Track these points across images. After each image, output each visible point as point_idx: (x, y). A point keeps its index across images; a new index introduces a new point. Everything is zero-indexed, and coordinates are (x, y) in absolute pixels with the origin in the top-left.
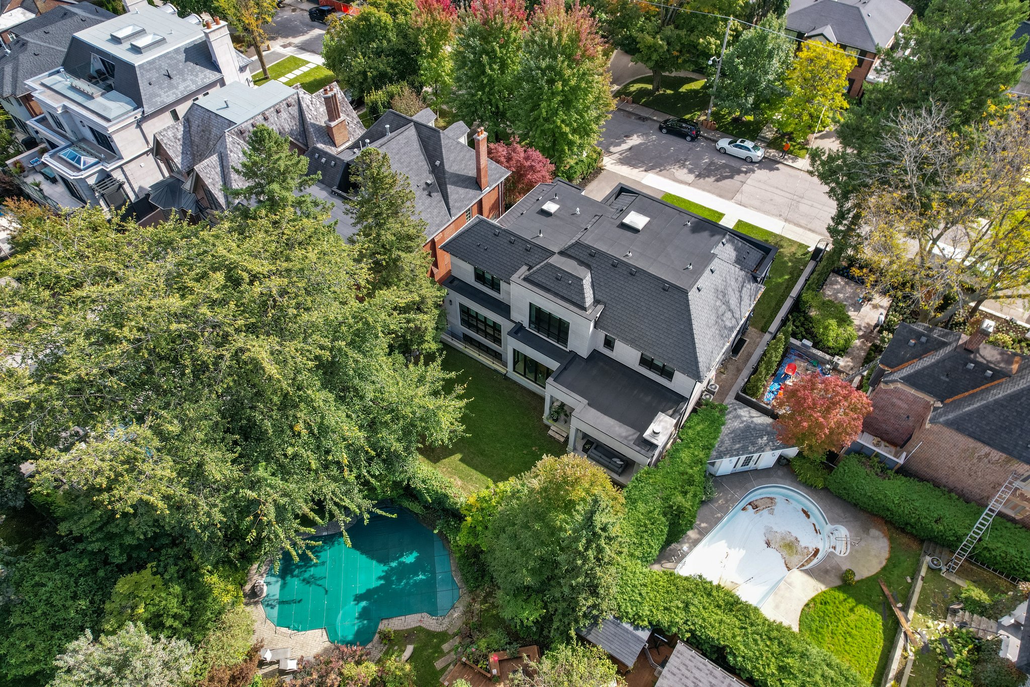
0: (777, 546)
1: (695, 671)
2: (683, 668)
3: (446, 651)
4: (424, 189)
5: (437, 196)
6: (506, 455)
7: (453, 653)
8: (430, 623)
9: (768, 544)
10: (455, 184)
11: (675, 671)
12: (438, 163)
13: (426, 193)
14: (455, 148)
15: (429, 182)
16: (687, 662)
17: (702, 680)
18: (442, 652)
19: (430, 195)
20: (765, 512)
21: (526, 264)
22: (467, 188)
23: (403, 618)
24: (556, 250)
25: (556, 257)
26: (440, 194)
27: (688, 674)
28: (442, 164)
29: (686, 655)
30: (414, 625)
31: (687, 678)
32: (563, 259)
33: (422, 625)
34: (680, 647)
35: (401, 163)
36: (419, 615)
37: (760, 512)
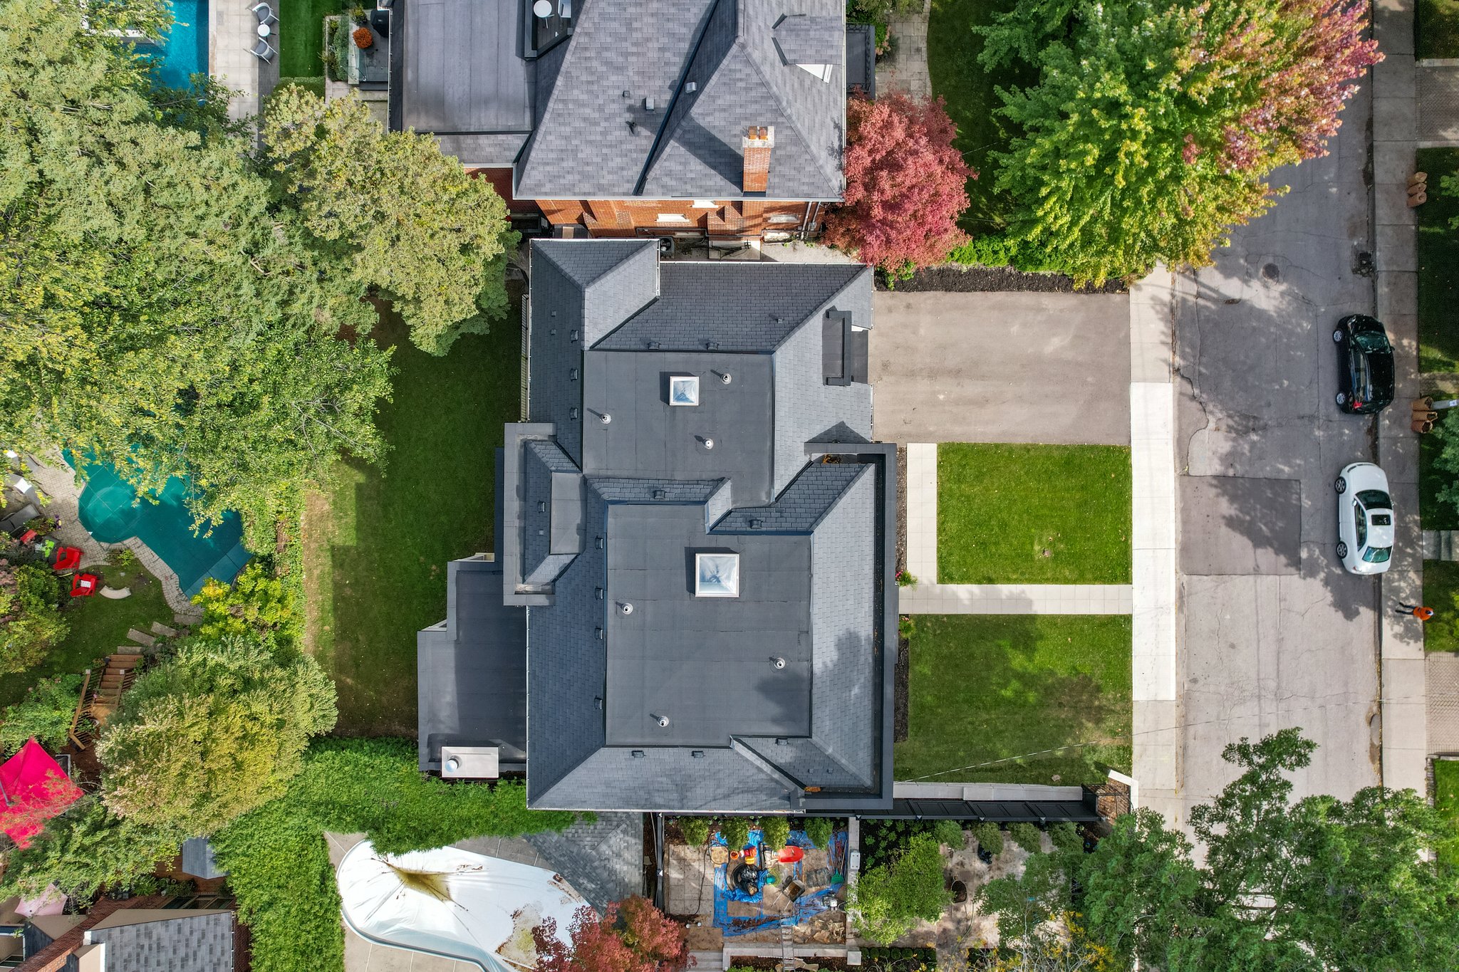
0: (523, 926)
1: (204, 949)
2: (196, 936)
3: (153, 630)
4: (631, 109)
5: (646, 138)
6: (404, 537)
7: (154, 639)
8: (171, 590)
9: (516, 915)
10: (693, 147)
11: (186, 930)
12: (692, 87)
13: (629, 117)
14: (747, 89)
15: (650, 105)
16: (210, 937)
17: (199, 961)
18: (149, 626)
19: (632, 126)
20: (561, 894)
21: (557, 429)
22: (714, 168)
23: (157, 557)
24: (589, 466)
25: (575, 478)
26: (654, 137)
27: (194, 944)
28: (695, 95)
29: (219, 929)
30: (157, 574)
31: (187, 946)
32: (575, 494)
33: (163, 583)
34: (225, 917)
35: (630, 29)
36: (171, 572)
37: (555, 888)
